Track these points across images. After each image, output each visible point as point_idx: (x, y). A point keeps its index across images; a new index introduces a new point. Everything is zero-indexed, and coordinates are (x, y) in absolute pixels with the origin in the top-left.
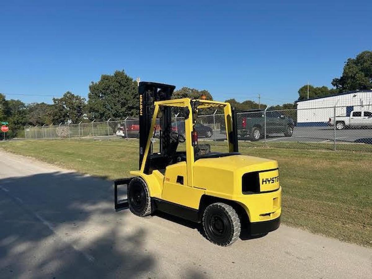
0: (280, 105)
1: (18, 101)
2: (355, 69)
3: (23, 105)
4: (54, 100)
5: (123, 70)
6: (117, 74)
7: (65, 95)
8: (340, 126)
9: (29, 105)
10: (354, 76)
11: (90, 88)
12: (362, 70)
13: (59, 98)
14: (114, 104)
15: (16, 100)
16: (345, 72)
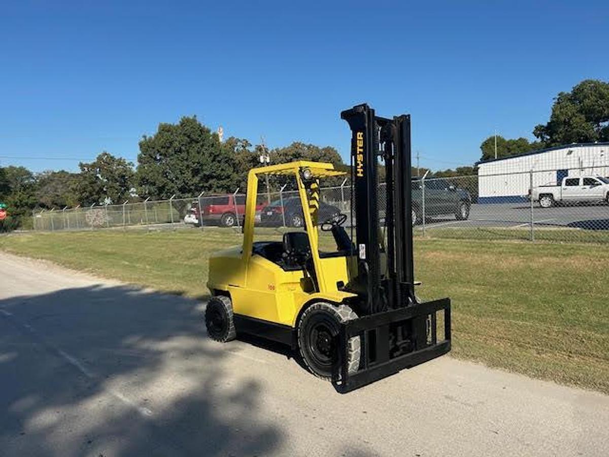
0: (452, 169)
1: (22, 169)
2: (571, 109)
3: (29, 175)
4: (82, 166)
5: (195, 116)
6: (185, 123)
7: (100, 158)
8: (546, 202)
9: (40, 174)
10: (569, 121)
11: (141, 145)
12: (580, 111)
13: (90, 163)
14: (180, 171)
15: (18, 167)
16: (554, 115)
